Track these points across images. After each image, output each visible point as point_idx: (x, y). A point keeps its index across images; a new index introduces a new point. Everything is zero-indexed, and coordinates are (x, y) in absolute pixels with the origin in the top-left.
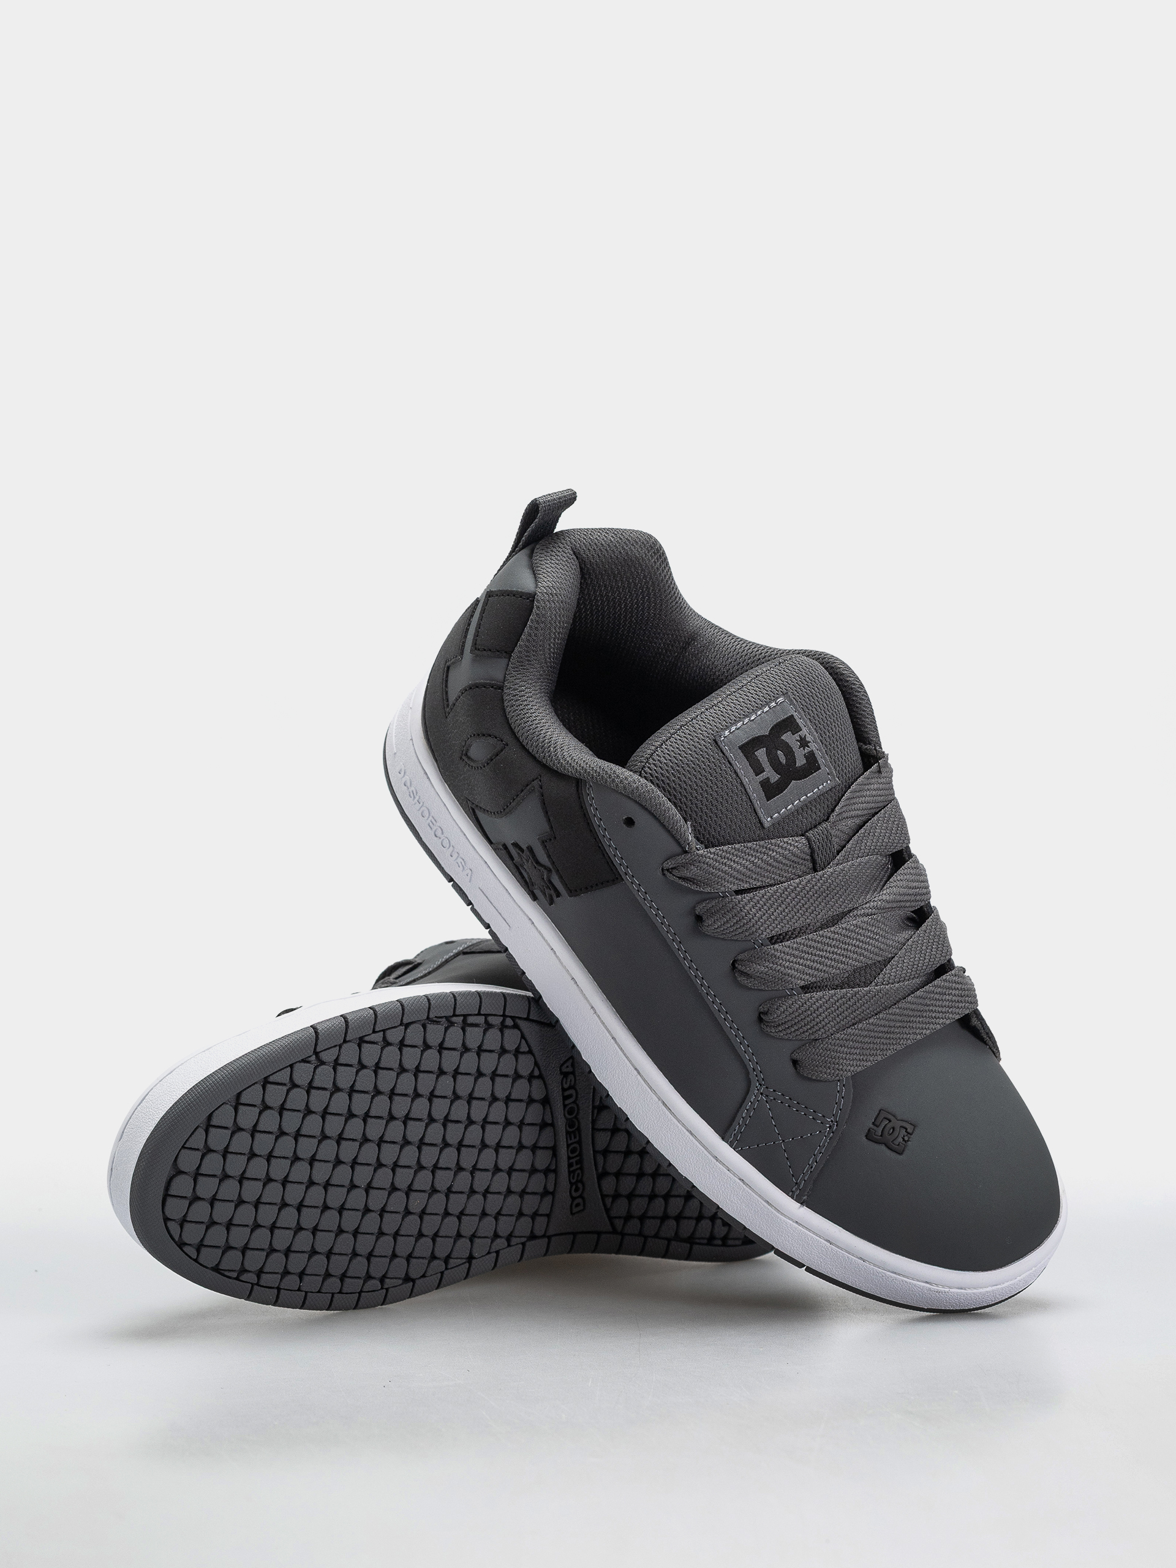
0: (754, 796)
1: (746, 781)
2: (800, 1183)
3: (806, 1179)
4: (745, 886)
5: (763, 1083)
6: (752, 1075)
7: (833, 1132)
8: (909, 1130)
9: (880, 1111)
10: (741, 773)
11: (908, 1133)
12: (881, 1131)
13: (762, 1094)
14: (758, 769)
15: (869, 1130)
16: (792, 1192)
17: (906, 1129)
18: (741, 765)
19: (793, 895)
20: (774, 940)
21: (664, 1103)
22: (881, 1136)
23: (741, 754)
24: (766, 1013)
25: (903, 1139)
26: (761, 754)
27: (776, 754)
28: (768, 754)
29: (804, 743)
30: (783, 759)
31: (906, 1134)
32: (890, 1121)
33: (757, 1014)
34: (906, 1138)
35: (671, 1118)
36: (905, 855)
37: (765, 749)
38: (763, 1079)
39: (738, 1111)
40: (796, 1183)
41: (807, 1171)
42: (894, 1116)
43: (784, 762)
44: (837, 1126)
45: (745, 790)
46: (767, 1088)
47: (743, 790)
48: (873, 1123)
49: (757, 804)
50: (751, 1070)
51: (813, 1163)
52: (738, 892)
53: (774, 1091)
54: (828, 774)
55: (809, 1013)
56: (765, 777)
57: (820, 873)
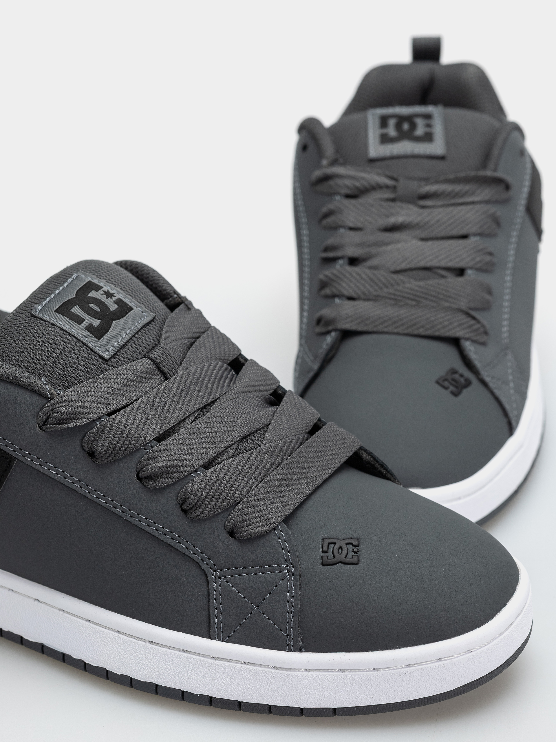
0: (85, 340)
1: (73, 332)
2: (290, 631)
3: (292, 626)
4: (114, 407)
5: (216, 567)
6: (203, 565)
7: (293, 574)
8: (354, 544)
9: (323, 540)
10: (66, 328)
11: (355, 546)
12: (332, 555)
13: (220, 578)
14: (79, 321)
15: (322, 557)
16: (288, 645)
17: (352, 544)
18: (63, 322)
19: (157, 400)
20: (160, 439)
21: (151, 642)
22: (334, 557)
23: (59, 315)
24: (185, 501)
25: (353, 551)
26: (76, 310)
27: (89, 306)
28: (82, 308)
29: (109, 295)
30: (97, 309)
31: (354, 548)
32: (335, 543)
33: (179, 507)
34: (356, 550)
35: (161, 650)
36: (242, 360)
37: (78, 306)
38: (214, 565)
39: (209, 605)
40: (288, 635)
41: (290, 618)
42: (336, 539)
43: (99, 310)
44: (293, 567)
45: (76, 338)
46: (221, 570)
47: (74, 339)
48: (323, 552)
49: (91, 344)
50: (200, 562)
51: (290, 608)
52: (109, 415)
53: (228, 569)
54: (143, 312)
55: (219, 482)
56: (88, 324)
57: (172, 378)
